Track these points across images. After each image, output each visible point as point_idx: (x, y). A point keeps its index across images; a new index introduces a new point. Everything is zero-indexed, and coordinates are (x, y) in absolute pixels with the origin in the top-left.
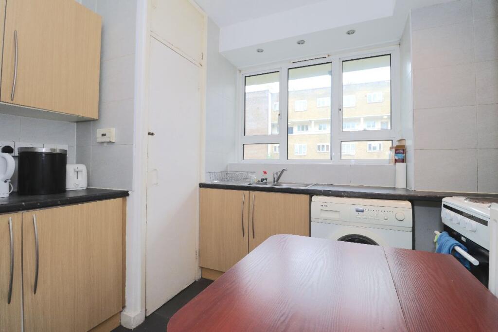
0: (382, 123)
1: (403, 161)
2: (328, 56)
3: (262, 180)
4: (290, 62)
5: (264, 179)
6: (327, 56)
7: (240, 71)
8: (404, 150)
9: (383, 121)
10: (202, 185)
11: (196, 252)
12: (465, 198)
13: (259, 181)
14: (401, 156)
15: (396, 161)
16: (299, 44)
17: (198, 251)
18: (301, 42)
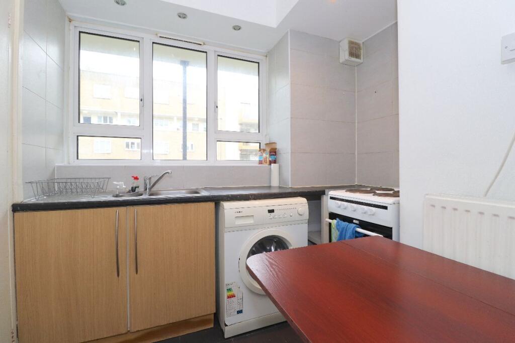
0: (193, 124)
1: (275, 162)
2: (204, 44)
3: (133, 190)
4: (157, 35)
5: (136, 188)
6: (202, 43)
7: (70, 21)
8: (275, 152)
9: (194, 122)
10: (17, 208)
11: (13, 333)
12: (345, 190)
13: (129, 192)
14: (272, 158)
15: (271, 163)
16: (180, 17)
17: (15, 331)
18: (183, 16)
